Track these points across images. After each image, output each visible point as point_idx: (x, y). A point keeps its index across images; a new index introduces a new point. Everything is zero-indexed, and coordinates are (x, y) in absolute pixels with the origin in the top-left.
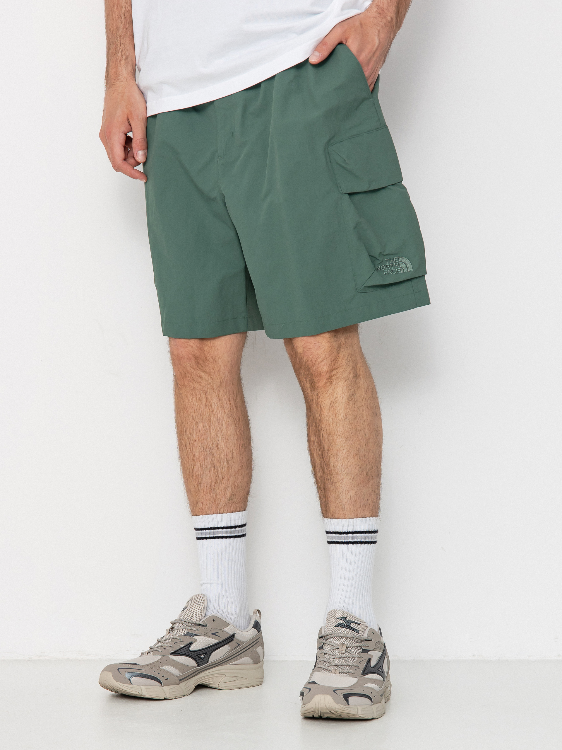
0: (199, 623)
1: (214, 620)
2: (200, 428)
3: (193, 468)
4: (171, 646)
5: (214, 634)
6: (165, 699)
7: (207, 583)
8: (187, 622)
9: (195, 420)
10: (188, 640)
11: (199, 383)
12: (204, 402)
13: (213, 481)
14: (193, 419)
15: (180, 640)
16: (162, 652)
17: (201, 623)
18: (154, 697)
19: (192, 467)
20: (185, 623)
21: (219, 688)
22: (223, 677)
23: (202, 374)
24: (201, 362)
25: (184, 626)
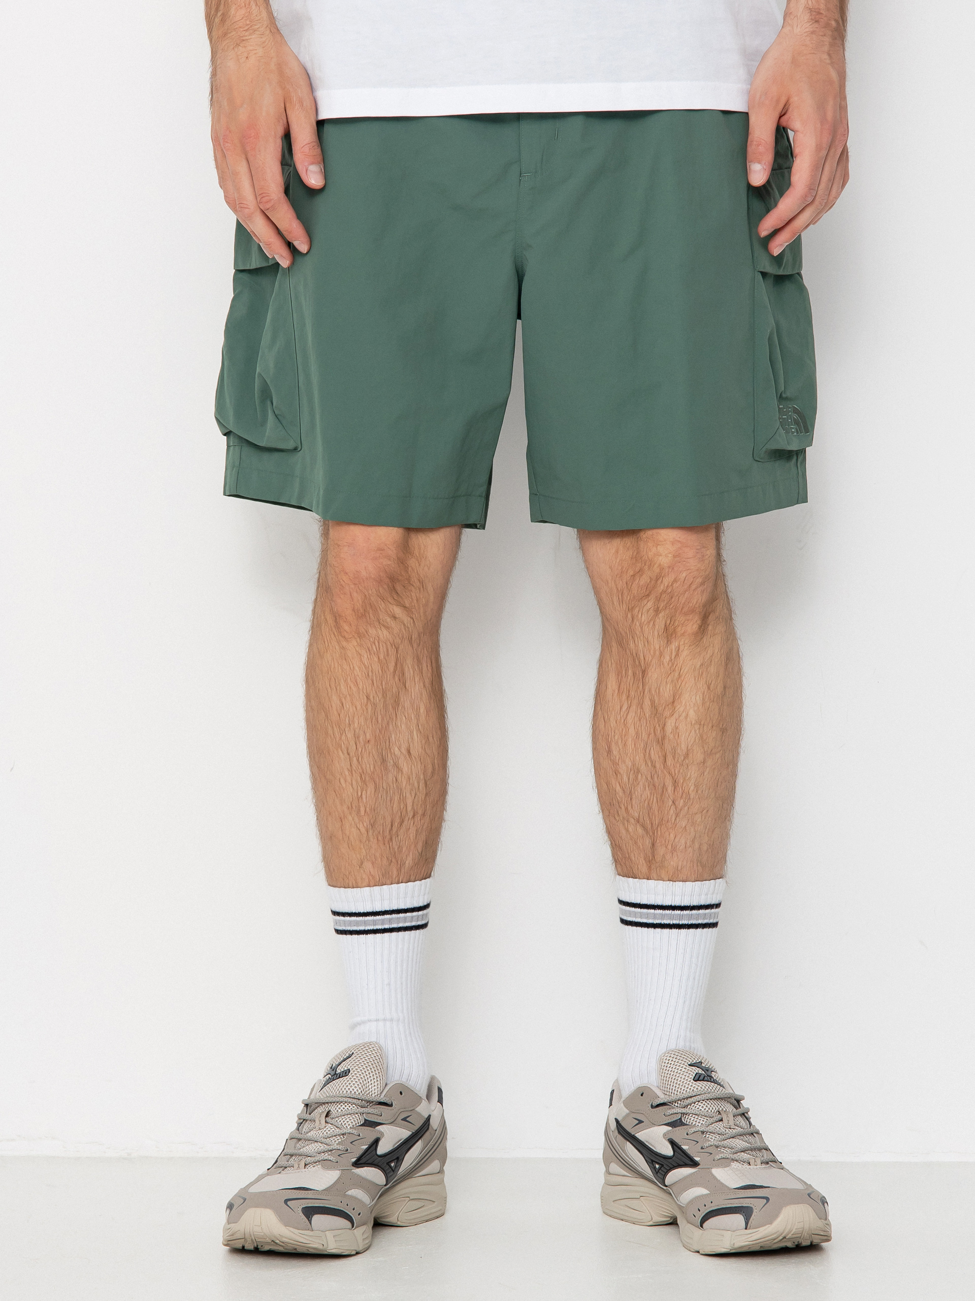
0: (379, 1100)
1: (401, 1093)
2: (380, 717)
3: (360, 794)
4: (347, 1150)
5: (405, 1119)
6: (357, 1253)
7: (370, 1021)
8: (359, 1100)
9: (372, 700)
10: (369, 1135)
11: (387, 628)
12: (391, 666)
13: (397, 820)
14: (368, 698)
15: (357, 1135)
16: (337, 1162)
17: (382, 1099)
18: (345, 1251)
19: (357, 794)
20: (355, 1101)
21: (399, 1223)
22: (407, 1201)
23: (398, 611)
24: (399, 588)
25: (356, 1107)
